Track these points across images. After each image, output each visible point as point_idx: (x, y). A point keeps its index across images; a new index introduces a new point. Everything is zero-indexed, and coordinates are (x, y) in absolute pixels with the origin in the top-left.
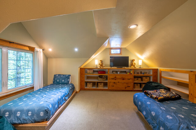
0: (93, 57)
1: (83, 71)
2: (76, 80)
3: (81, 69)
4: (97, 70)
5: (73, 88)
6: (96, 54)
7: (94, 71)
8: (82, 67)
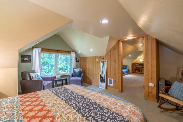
0: (139, 58)
1: (133, 65)
2: (130, 68)
3: (132, 63)
4: (141, 64)
5: (129, 71)
6: (140, 57)
7: (139, 65)
8: (133, 62)
